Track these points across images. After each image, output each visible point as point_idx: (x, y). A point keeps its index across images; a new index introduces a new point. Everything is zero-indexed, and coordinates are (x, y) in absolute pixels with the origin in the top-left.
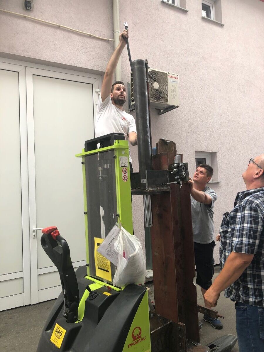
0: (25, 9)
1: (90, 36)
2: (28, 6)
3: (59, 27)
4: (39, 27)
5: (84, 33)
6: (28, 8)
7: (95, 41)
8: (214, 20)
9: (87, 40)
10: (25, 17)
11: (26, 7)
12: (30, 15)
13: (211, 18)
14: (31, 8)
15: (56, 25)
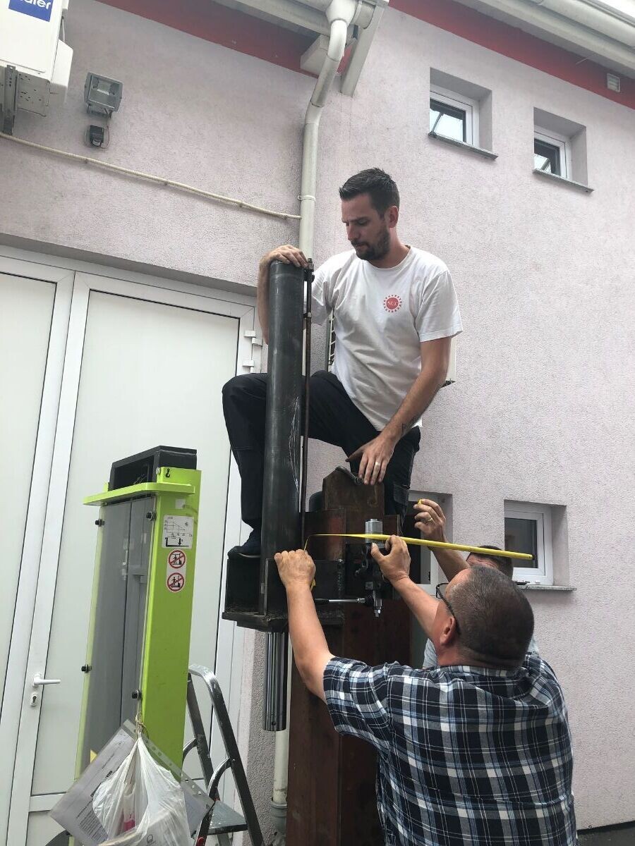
0: (89, 143)
1: (241, 206)
2: (96, 138)
3: (166, 184)
4: (116, 183)
5: (224, 200)
6: (94, 143)
7: (253, 219)
8: (569, 179)
9: (233, 215)
10: (86, 162)
11: (91, 139)
12: (101, 158)
13: (560, 175)
14: (102, 142)
15: (158, 180)
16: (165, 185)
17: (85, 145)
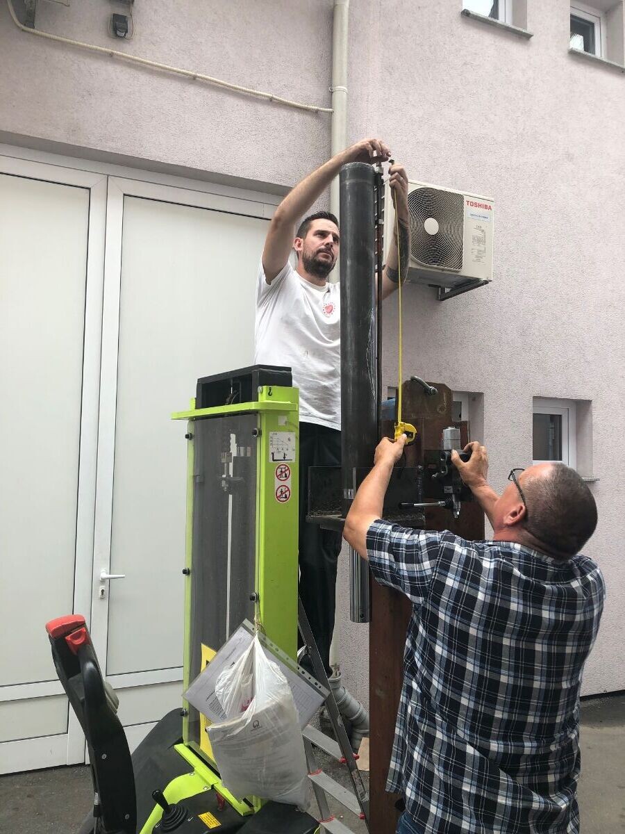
0: (112, 33)
1: (271, 99)
2: (119, 27)
3: (195, 78)
4: (143, 78)
5: (255, 94)
6: (118, 33)
7: (284, 113)
8: (604, 59)
9: (263, 110)
10: (111, 55)
11: (115, 29)
12: (126, 50)
13: (594, 53)
14: (127, 32)
15: (187, 74)
16: (193, 80)
17: (109, 36)
